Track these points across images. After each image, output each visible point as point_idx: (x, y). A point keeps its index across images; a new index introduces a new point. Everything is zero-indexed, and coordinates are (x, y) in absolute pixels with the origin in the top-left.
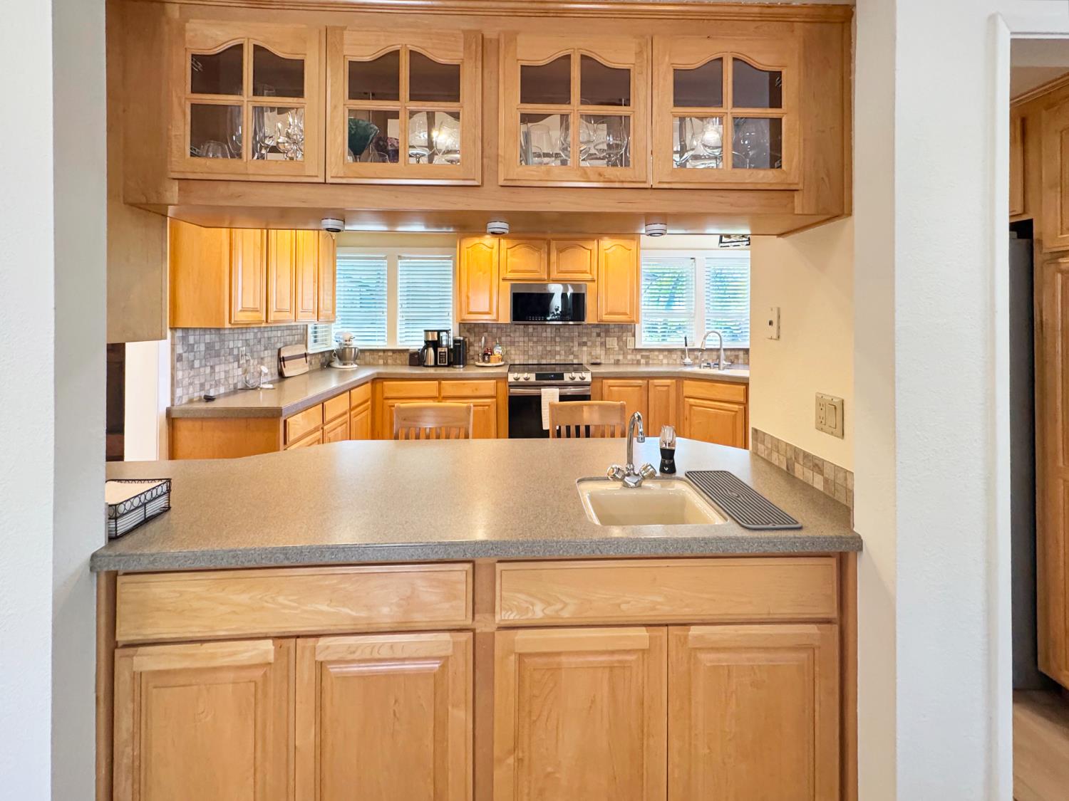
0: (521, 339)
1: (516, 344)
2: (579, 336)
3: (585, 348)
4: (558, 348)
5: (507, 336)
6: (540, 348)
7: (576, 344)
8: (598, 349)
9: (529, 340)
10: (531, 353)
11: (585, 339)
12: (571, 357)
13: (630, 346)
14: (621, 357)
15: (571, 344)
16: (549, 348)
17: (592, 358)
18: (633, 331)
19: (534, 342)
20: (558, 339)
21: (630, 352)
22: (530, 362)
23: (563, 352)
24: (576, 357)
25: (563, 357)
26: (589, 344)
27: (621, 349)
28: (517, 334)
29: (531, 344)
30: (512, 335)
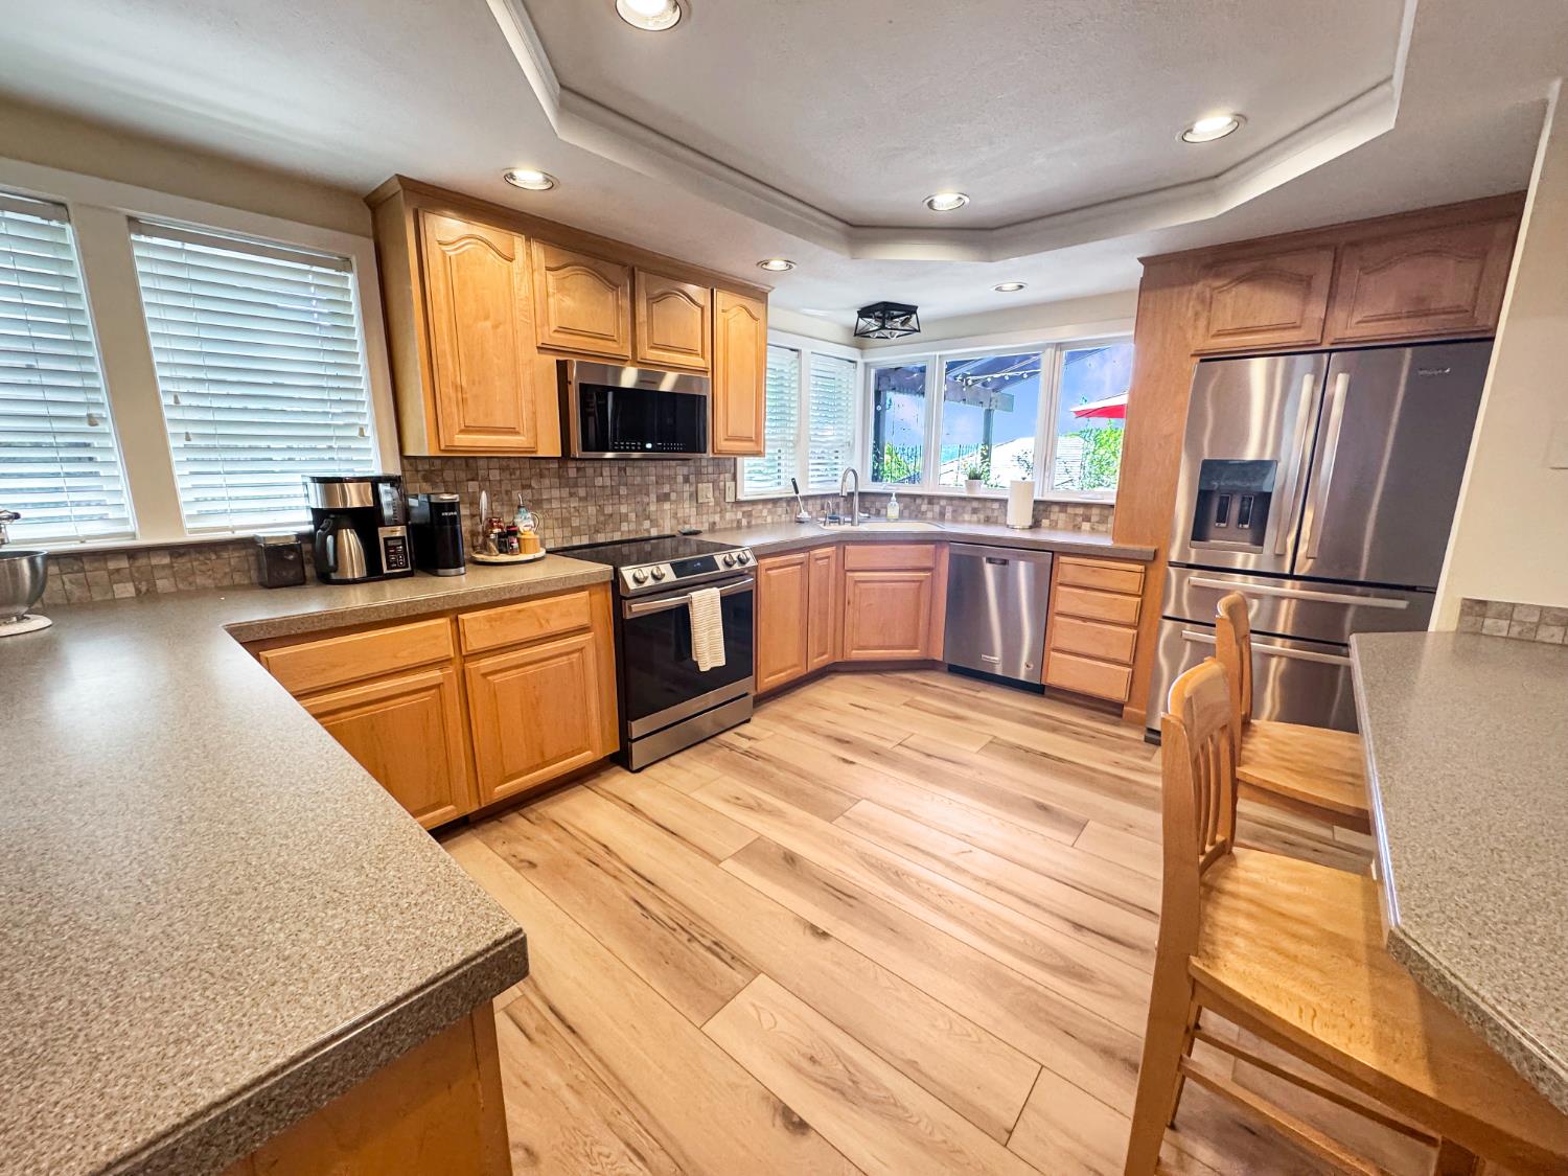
0: (556, 493)
1: (546, 506)
2: (657, 482)
3: (667, 506)
4: (624, 509)
5: (524, 487)
6: (592, 510)
7: (653, 497)
8: (687, 505)
9: (571, 495)
10: (575, 522)
11: (666, 489)
12: (647, 524)
13: (730, 498)
14: (717, 518)
15: (646, 500)
16: (608, 510)
17: (679, 524)
18: (732, 471)
19: (581, 499)
20: (623, 491)
21: (729, 507)
22: (576, 542)
23: (632, 516)
24: (654, 523)
25: (633, 526)
26: (673, 496)
27: (717, 504)
28: (546, 482)
29: (574, 503)
30: (534, 484)
